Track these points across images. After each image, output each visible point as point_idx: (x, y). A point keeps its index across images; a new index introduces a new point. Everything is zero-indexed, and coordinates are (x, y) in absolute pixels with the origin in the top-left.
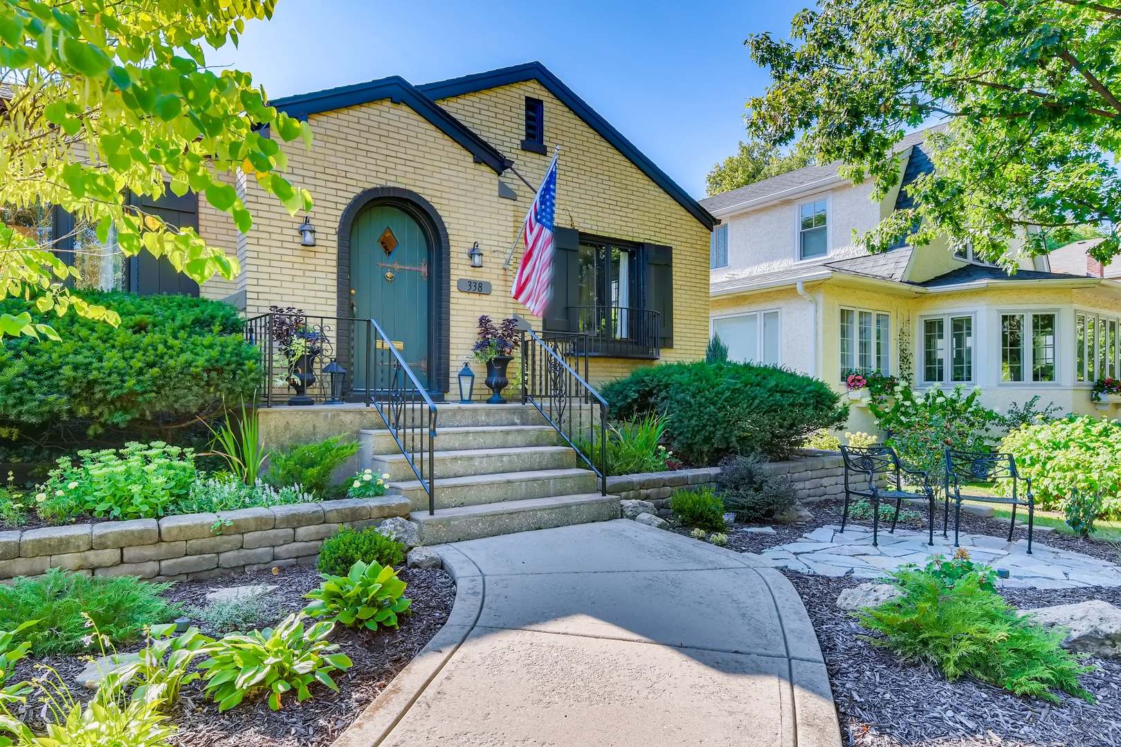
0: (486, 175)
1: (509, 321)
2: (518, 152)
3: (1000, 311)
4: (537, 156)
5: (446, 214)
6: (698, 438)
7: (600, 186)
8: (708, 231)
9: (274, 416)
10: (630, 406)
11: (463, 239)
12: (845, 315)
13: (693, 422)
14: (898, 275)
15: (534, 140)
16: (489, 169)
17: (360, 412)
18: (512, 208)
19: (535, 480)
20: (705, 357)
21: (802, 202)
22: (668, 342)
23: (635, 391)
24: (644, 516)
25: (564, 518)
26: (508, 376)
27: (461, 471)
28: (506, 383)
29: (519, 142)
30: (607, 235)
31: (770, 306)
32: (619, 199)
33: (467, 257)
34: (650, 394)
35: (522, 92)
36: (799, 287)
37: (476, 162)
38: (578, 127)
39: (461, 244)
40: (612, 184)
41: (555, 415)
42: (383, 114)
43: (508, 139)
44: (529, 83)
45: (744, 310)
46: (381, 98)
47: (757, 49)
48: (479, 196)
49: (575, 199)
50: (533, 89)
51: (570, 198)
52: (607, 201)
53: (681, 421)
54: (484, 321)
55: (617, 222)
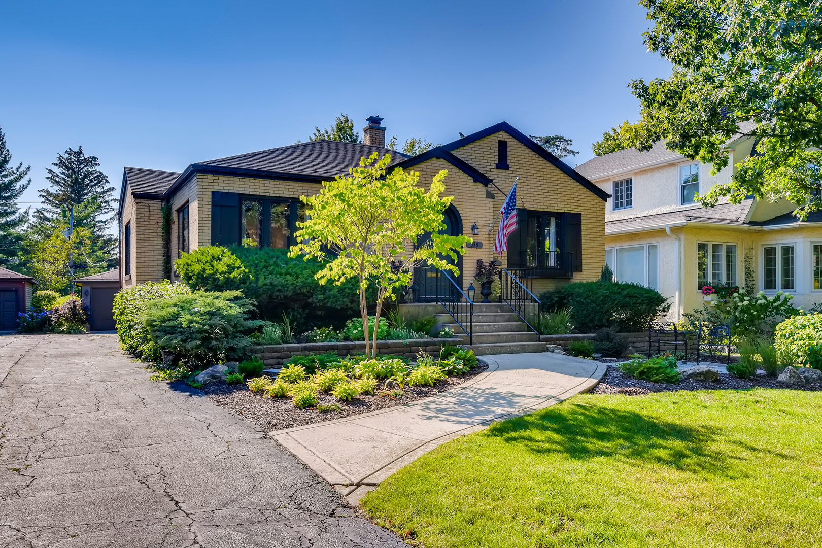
0: (480, 187)
1: (492, 262)
2: (494, 170)
3: (812, 242)
4: (504, 171)
5: (461, 209)
6: (587, 320)
7: (538, 183)
8: (604, 202)
9: (405, 308)
10: (554, 304)
11: (469, 221)
12: (702, 247)
13: (584, 312)
14: (742, 219)
15: (503, 164)
16: (481, 184)
17: (435, 306)
18: (492, 203)
19: (510, 335)
20: (600, 276)
21: (682, 165)
22: (579, 269)
23: (556, 297)
24: (557, 351)
25: (522, 350)
26: (491, 289)
27: (478, 331)
28: (491, 293)
29: (495, 165)
30: (543, 210)
31: (652, 241)
32: (550, 189)
33: (470, 230)
34: (564, 298)
35: (496, 138)
36: (668, 230)
37: (475, 181)
38: (526, 152)
39: (468, 224)
40: (545, 181)
41: (517, 308)
42: (433, 165)
43: (489, 164)
44: (500, 133)
45: (635, 244)
46: (432, 157)
47: (636, 88)
48: (476, 199)
49: (524, 192)
50: (502, 136)
51: (522, 192)
52: (543, 191)
53: (578, 312)
54: (479, 262)
55: (548, 202)
